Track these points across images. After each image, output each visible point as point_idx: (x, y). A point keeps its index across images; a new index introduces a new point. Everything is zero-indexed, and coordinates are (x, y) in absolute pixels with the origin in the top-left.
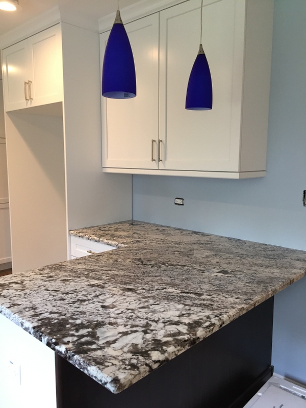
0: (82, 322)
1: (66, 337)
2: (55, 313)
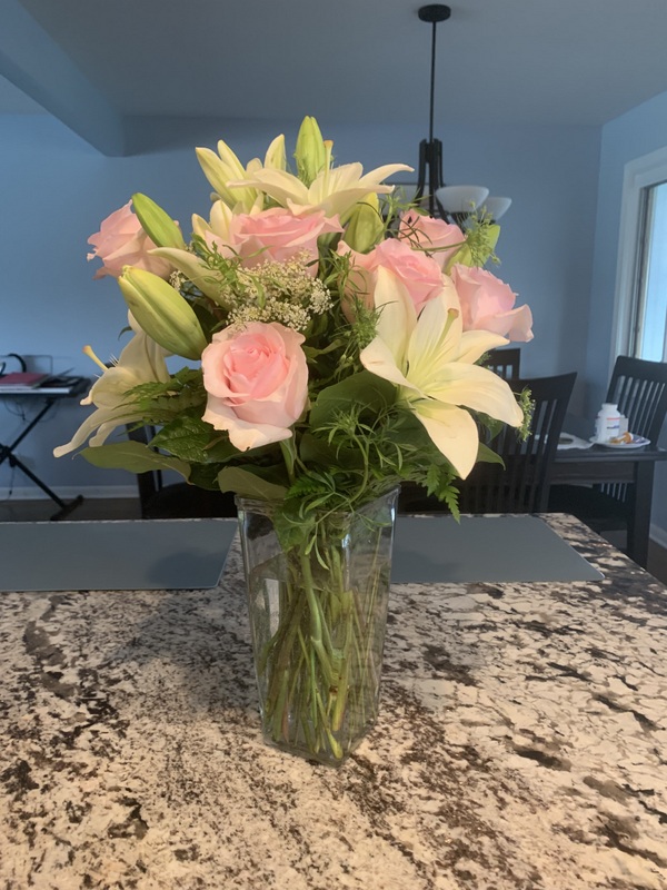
1: (617, 567)
2: (631, 619)
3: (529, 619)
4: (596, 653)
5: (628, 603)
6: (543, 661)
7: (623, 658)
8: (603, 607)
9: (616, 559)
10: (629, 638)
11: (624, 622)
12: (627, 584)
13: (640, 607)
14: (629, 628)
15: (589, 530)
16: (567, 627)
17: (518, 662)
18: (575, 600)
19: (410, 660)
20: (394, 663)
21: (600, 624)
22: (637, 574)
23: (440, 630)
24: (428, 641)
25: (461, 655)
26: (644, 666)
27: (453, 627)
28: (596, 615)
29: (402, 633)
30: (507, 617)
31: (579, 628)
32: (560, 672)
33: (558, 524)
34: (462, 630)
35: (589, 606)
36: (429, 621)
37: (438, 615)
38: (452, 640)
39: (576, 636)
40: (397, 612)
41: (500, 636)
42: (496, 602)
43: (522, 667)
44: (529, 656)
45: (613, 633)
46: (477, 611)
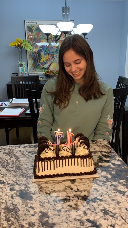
0: (102, 172)
1: (118, 165)
2: (120, 192)
3: (83, 194)
4: (105, 212)
5: (119, 183)
6: (85, 218)
7: (115, 214)
8: (111, 186)
9: (118, 161)
10: (118, 203)
11: (118, 193)
12: (120, 173)
13: (124, 185)
14: (119, 197)
15: (110, 147)
16: (96, 198)
17: (75, 219)
18: (101, 183)
19: (33, 221)
20: (26, 224)
21: (108, 196)
22: (125, 168)
23: (49, 203)
24: (42, 209)
25: (53, 217)
26: (123, 219)
27: (54, 200)
28: (108, 191)
29: (33, 206)
30: (75, 193)
31: (100, 198)
32: (90, 224)
33: (100, 145)
34: (57, 202)
35: (106, 185)
36: (45, 198)
37: (49, 194)
38: (52, 208)
39: (99, 202)
40: (34, 194)
41: (70, 205)
42: (73, 186)
43: (75, 222)
44: (79, 215)
45: (113, 200)
46: (64, 191)
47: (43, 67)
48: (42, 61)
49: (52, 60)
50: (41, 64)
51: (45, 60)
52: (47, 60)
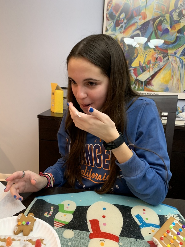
47: (137, 78)
48: (135, 64)
49: (162, 64)
50: (132, 71)
51: (144, 63)
52: (149, 62)
